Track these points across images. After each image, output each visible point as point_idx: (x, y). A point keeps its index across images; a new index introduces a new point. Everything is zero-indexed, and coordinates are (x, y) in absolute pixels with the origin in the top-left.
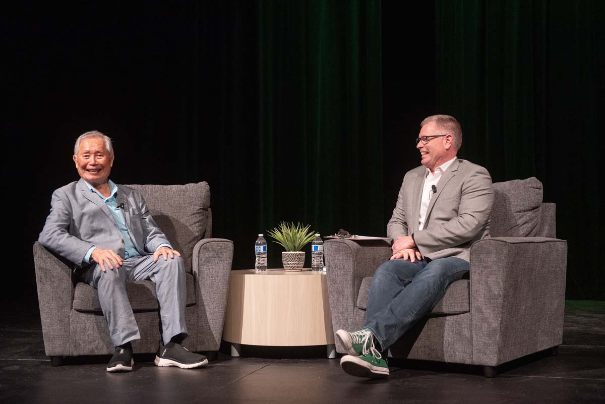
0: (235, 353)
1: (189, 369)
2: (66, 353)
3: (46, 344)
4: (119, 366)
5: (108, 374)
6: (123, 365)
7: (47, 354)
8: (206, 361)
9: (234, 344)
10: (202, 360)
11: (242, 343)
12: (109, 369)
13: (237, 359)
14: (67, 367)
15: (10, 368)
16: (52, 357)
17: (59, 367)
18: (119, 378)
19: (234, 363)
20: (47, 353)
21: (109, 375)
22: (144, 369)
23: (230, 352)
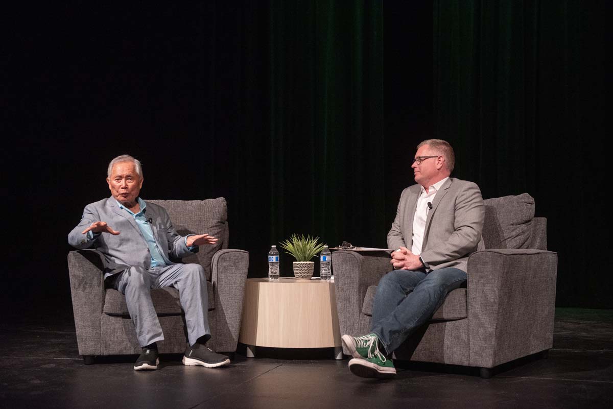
0: (250, 354)
1: (212, 368)
2: (97, 353)
3: (79, 344)
4: (145, 365)
5: (135, 372)
6: (149, 364)
7: (80, 354)
8: (228, 361)
9: (249, 346)
10: (224, 360)
11: (257, 345)
12: (136, 368)
13: (252, 360)
14: (98, 366)
15: (47, 366)
16: (84, 357)
17: (91, 366)
18: (145, 375)
19: (250, 363)
20: (80, 352)
21: (136, 373)
22: (168, 368)
23: (245, 353)
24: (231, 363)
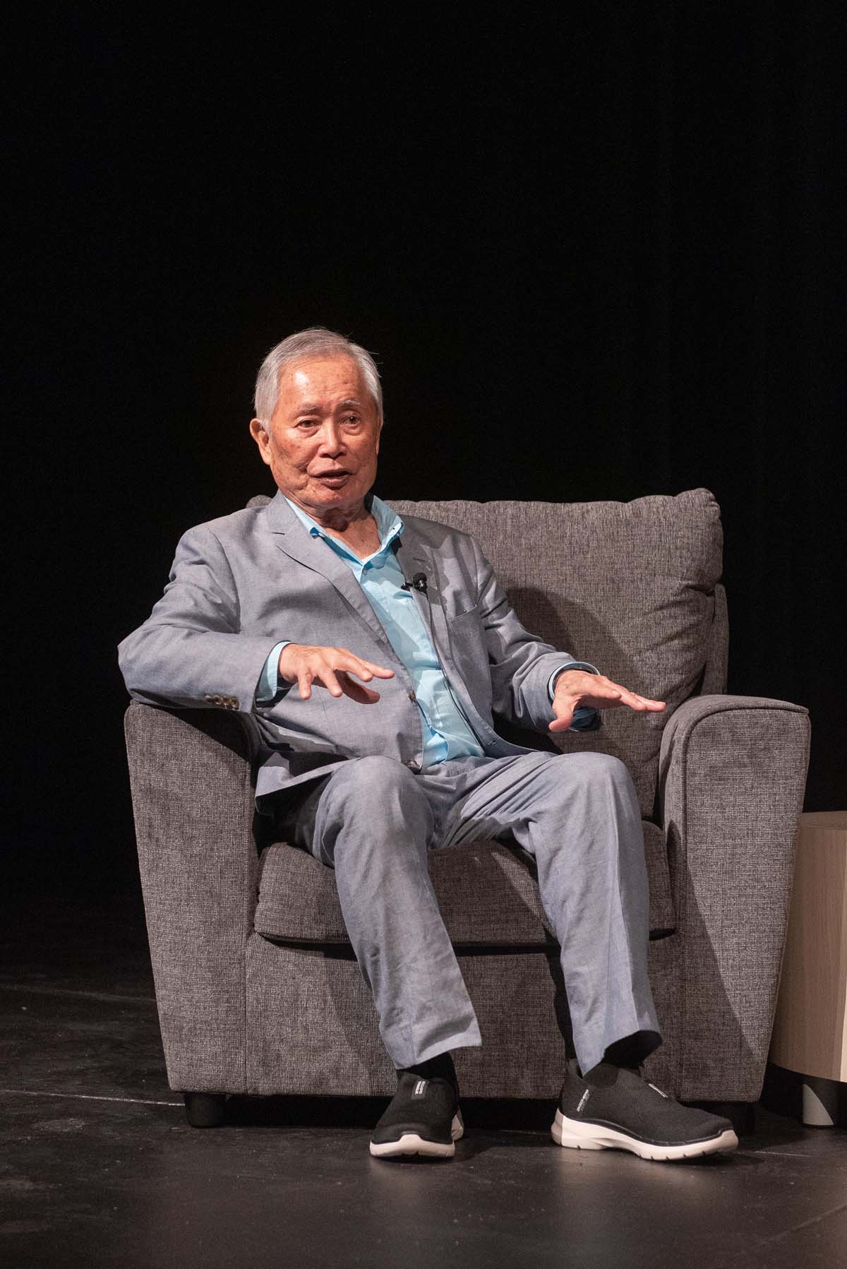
0: (818, 1113)
1: (668, 1162)
2: (235, 1085)
3: (169, 1049)
4: (410, 1141)
5: (373, 1164)
6: (423, 1138)
7: (173, 1085)
8: (727, 1138)
9: (813, 1082)
10: (714, 1133)
11: (841, 1081)
12: (377, 1149)
13: (822, 1136)
14: (238, 1133)
15: (56, 1126)
16: (188, 1096)
17: (213, 1131)
18: (408, 1182)
19: (815, 1148)
20: (174, 1081)
21: (378, 1169)
22: (496, 1154)
23: (796, 1109)
24: (741, 1145)
